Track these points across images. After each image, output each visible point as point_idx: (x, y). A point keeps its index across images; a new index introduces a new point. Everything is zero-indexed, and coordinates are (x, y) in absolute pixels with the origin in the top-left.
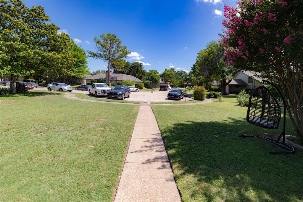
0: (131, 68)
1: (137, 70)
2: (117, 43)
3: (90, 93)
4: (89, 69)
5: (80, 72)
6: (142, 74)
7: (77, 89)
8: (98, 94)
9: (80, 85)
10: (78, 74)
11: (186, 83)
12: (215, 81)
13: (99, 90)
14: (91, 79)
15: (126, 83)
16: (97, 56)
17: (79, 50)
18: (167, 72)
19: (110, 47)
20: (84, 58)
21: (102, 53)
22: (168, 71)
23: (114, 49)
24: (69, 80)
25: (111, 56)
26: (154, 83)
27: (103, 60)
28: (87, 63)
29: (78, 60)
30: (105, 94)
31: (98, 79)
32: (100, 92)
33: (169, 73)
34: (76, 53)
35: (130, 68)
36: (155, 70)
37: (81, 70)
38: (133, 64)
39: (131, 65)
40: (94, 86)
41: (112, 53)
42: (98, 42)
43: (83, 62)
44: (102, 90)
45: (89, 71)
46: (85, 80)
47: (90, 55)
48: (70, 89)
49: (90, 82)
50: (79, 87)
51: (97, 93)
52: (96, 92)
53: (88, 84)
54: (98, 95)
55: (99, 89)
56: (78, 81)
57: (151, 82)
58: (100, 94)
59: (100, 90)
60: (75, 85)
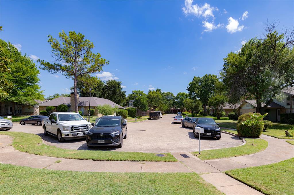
0: (106, 88)
1: (114, 92)
2: (87, 47)
3: (47, 132)
4: (42, 91)
5: (28, 95)
6: (121, 97)
7: (23, 123)
8: (63, 136)
9: (28, 116)
10: (24, 98)
11: (173, 108)
12: (228, 104)
13: (65, 127)
14: (46, 107)
15: (105, 111)
16: (54, 69)
17: (24, 59)
18: (152, 95)
19: (76, 54)
20: (33, 73)
21: (63, 64)
22: (153, 93)
23: (82, 56)
24: (11, 108)
25: (77, 69)
26: (139, 109)
27: (64, 76)
28: (39, 81)
29: (24, 77)
30: (80, 135)
31: (57, 105)
32: (68, 130)
33: (155, 95)
34: (19, 64)
35: (103, 89)
36: (141, 91)
37: (30, 93)
38: (108, 84)
39: (105, 84)
40: (53, 119)
41: (79, 64)
42: (56, 46)
43: (32, 80)
44: (72, 127)
45: (43, 94)
46: (37, 108)
47: (43, 66)
48: (7, 125)
49: (45, 111)
50: (26, 120)
51: (61, 133)
52: (59, 130)
53: (41, 113)
54: (64, 138)
55: (65, 125)
56: (26, 110)
57: (136, 108)
58: (68, 135)
59: (68, 127)
60: (20, 116)
